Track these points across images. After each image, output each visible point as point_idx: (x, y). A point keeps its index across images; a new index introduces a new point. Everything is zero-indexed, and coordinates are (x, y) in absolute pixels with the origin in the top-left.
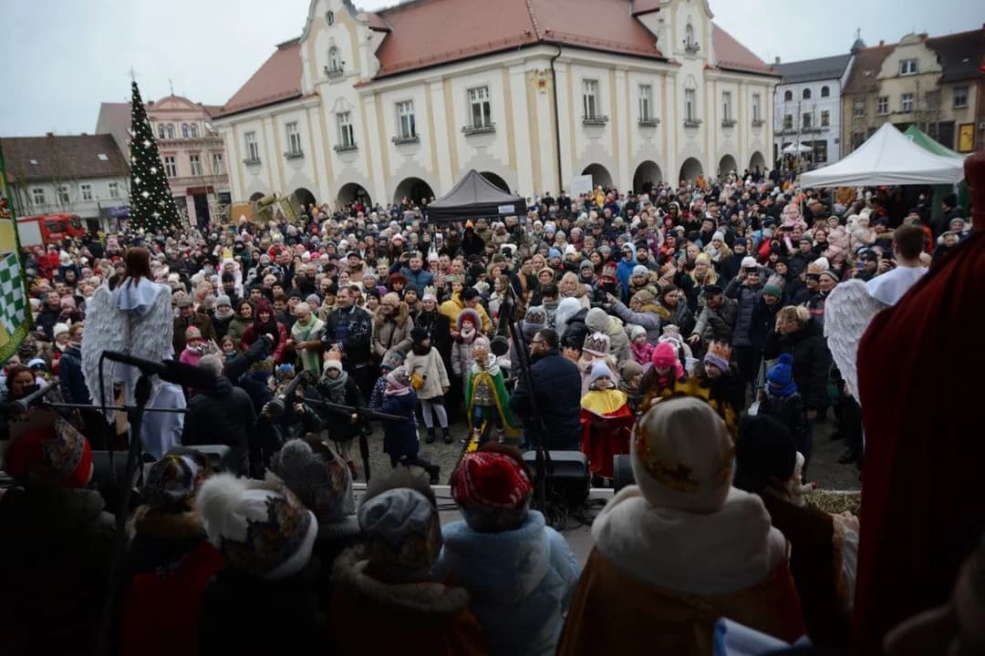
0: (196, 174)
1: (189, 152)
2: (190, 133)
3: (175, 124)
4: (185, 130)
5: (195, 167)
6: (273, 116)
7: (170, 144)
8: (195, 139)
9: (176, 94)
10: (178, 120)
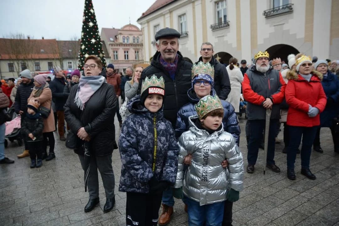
0: (137, 59)
1: (135, 49)
2: (136, 41)
3: (130, 36)
4: (134, 40)
5: (137, 56)
6: (171, 12)
7: (127, 45)
8: (138, 44)
9: (131, 24)
10: (131, 35)
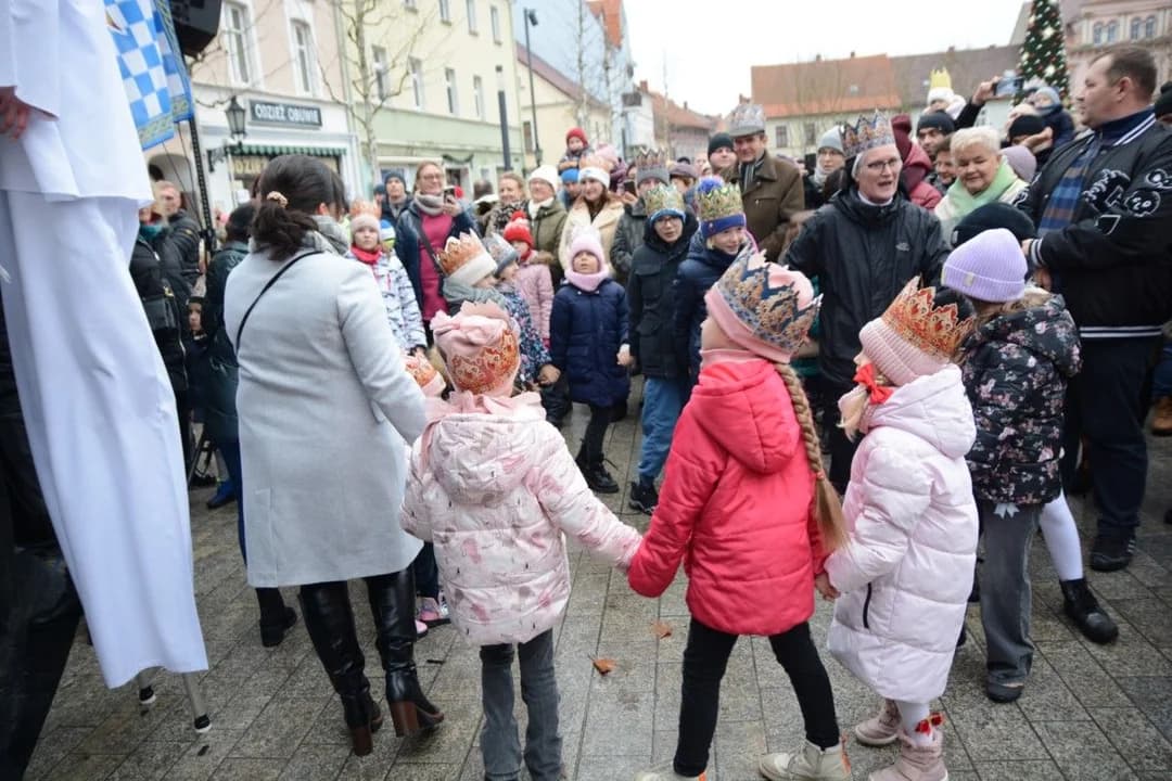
2: (1142, 34)
3: (1121, 20)
4: (1134, 28)
10: (1126, 14)
